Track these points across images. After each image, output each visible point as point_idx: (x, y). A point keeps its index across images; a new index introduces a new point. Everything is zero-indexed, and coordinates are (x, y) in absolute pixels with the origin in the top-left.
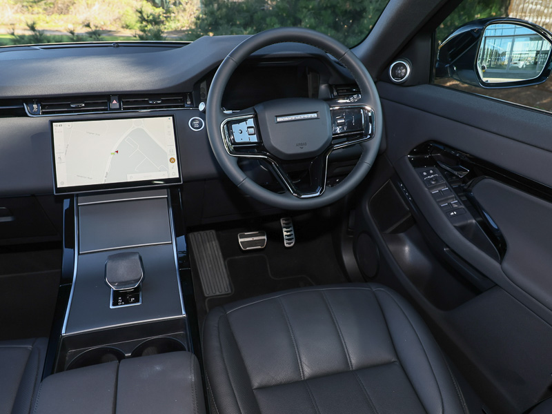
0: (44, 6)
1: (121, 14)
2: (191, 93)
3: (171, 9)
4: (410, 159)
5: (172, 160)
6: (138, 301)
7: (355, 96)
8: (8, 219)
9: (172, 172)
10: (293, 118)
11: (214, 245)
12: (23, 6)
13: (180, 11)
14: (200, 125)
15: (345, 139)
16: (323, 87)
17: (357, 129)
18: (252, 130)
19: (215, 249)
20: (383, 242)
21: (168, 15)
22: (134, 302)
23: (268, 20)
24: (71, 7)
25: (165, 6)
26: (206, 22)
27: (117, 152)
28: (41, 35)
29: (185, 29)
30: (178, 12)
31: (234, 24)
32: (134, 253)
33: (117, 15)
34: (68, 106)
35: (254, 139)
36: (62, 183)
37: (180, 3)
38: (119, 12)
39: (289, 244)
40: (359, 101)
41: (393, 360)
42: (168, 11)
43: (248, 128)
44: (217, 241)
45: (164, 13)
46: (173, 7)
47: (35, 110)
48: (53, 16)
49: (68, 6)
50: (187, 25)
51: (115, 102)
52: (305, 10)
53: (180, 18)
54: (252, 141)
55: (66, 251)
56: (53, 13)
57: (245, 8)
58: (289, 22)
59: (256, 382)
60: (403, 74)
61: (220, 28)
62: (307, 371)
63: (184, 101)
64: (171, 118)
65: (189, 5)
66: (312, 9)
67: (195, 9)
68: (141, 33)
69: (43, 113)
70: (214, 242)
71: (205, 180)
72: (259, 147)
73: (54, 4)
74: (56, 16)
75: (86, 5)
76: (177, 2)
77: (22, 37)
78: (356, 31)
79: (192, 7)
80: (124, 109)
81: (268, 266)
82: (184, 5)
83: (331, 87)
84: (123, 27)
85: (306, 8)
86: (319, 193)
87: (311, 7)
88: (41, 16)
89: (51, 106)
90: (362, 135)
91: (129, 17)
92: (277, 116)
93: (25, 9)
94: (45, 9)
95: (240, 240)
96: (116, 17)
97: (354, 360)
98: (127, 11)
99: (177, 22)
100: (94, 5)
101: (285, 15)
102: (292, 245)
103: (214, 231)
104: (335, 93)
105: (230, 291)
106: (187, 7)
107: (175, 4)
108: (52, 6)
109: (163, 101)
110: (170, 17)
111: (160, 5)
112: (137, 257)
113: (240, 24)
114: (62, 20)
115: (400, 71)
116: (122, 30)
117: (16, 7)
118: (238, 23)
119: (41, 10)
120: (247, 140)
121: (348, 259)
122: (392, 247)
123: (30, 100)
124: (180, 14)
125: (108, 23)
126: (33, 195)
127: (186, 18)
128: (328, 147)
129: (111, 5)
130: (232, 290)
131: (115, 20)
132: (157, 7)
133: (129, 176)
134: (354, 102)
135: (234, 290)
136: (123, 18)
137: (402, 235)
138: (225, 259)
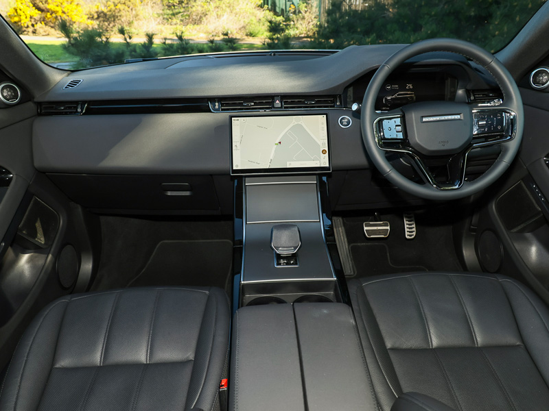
0: (181, 18)
1: (246, 23)
2: (340, 95)
3: (291, 17)
4: (545, 161)
5: (324, 152)
6: (296, 264)
7: (496, 101)
8: (187, 193)
9: (324, 161)
10: (438, 118)
11: (341, 231)
12: (164, 19)
13: (300, 19)
14: (348, 123)
15: (483, 140)
16: (460, 92)
17: (497, 130)
18: (399, 128)
19: (341, 234)
20: (509, 239)
21: (288, 23)
22: (293, 264)
23: (389, 27)
24: (204, 18)
25: (285, 14)
26: (328, 30)
27: (280, 143)
28: (187, 44)
29: (303, 35)
30: (298, 20)
31: (355, 32)
32: (294, 226)
33: (242, 24)
34: (241, 104)
35: (400, 136)
36: (237, 166)
37: (300, 12)
38: (244, 22)
39: (410, 236)
40: (501, 105)
41: (518, 343)
42: (288, 19)
43: (396, 126)
44: (343, 228)
45: (284, 21)
46: (292, 16)
47: (217, 107)
48: (188, 26)
49: (201, 17)
50: (305, 32)
51: (277, 102)
52: (426, 17)
53: (298, 25)
54: (398, 137)
55: (236, 220)
56: (188, 24)
57: (367, 16)
58: (410, 28)
59: (389, 345)
60: (544, 81)
61: (342, 35)
62: (435, 342)
63: (334, 102)
64: (325, 116)
65: (308, 13)
66: (435, 15)
67: (313, 17)
68: (270, 41)
69: (222, 110)
70: (340, 229)
71: (347, 170)
72: (405, 142)
73: (189, 16)
74: (190, 27)
75: (216, 16)
76: (297, 11)
77: (171, 46)
78: (480, 37)
79: (311, 15)
80: (285, 108)
81: (388, 254)
82: (304, 13)
83: (468, 92)
84: (247, 35)
85: (428, 14)
86: (457, 187)
87: (433, 13)
88: (178, 26)
89: (228, 105)
90: (502, 136)
91: (253, 26)
92: (423, 117)
93: (165, 21)
94: (182, 21)
95: (365, 228)
96: (241, 26)
97: (480, 339)
98: (252, 21)
99: (296, 29)
100: (223, 15)
101: (405, 22)
102: (413, 237)
103: (340, 219)
104: (472, 98)
105: (352, 273)
106: (306, 15)
107: (294, 13)
108: (187, 17)
109: (317, 102)
110: (289, 25)
111: (280, 13)
112: (296, 229)
113: (361, 31)
114: (196, 29)
115: (541, 78)
116: (246, 37)
117: (158, 20)
118: (359, 30)
119: (178, 21)
120: (395, 137)
121: (468, 254)
122: (518, 246)
123: (213, 99)
124: (299, 22)
125: (235, 32)
126: (211, 175)
127: (304, 26)
128: (468, 146)
129: (237, 16)
130: (354, 273)
131: (240, 29)
132: (278, 16)
133: (288, 163)
134: (495, 106)
135: (356, 272)
136: (247, 27)
137: (528, 235)
138: (349, 245)
